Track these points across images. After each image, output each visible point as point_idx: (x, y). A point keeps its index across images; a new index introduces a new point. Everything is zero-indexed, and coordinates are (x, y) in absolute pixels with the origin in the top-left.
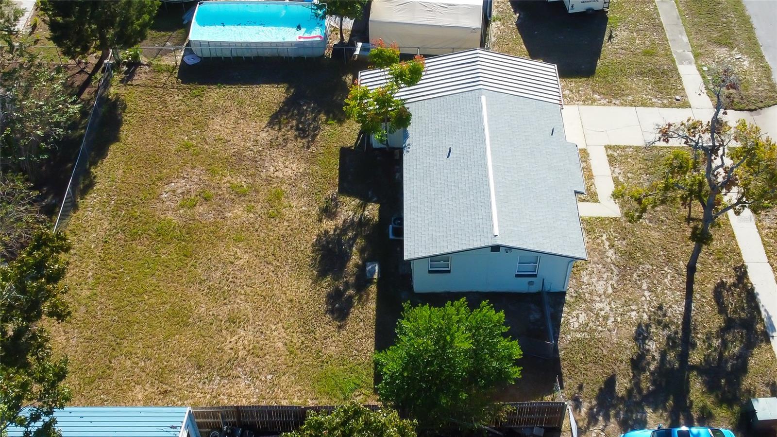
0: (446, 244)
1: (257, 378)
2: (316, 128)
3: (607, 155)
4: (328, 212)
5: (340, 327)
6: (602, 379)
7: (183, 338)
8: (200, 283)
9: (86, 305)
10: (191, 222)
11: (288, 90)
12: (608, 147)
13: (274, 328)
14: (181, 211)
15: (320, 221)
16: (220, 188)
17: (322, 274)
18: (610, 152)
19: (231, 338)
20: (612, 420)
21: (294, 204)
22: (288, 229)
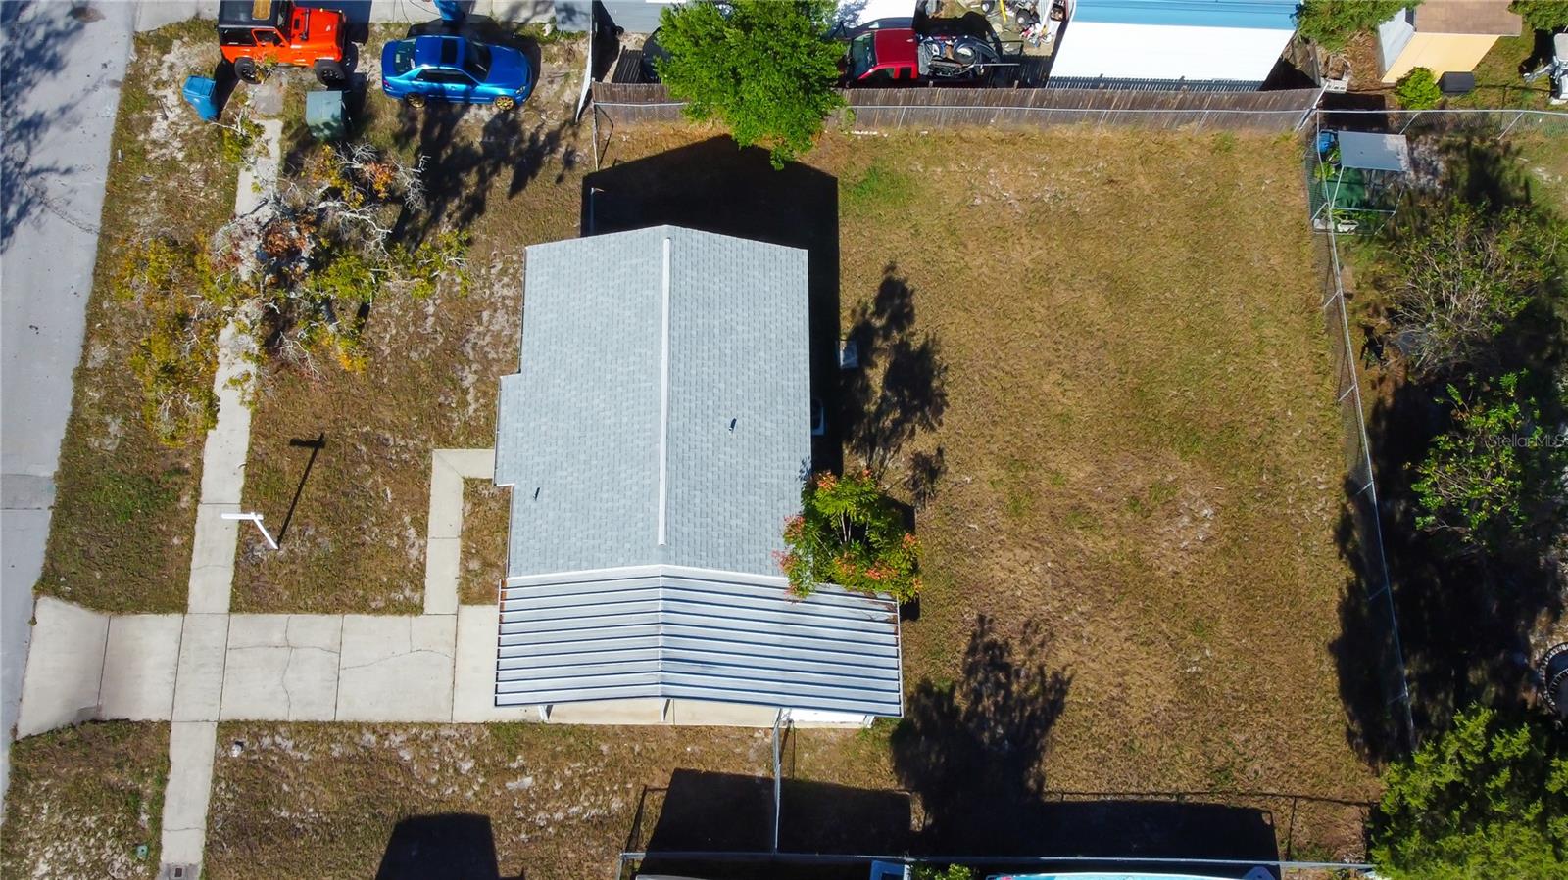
0: (745, 252)
1: (994, 199)
2: (970, 671)
3: (424, 588)
4: (928, 469)
5: (891, 268)
6: (532, 187)
7: (1107, 257)
8: (1106, 343)
9: (1261, 312)
10: (1149, 455)
11: (1041, 780)
12: (417, 609)
13: (985, 270)
14: (1171, 478)
15: (940, 452)
16: (1119, 527)
17: (926, 352)
18: (417, 597)
19: (1040, 255)
20: (528, 135)
21: (986, 486)
22: (988, 438)
